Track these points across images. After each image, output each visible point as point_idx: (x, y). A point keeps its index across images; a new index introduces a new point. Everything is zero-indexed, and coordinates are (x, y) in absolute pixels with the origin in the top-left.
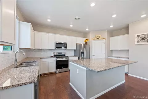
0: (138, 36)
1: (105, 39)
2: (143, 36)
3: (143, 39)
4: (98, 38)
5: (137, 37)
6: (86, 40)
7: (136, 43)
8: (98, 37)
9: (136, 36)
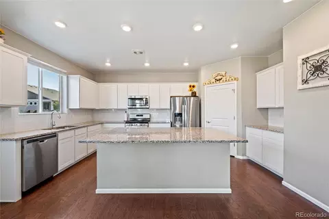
0: (305, 61)
1: (235, 79)
2: (317, 58)
3: (318, 69)
4: (220, 80)
5: (303, 64)
6: (190, 86)
7: (300, 86)
8: (218, 78)
9: (300, 62)
